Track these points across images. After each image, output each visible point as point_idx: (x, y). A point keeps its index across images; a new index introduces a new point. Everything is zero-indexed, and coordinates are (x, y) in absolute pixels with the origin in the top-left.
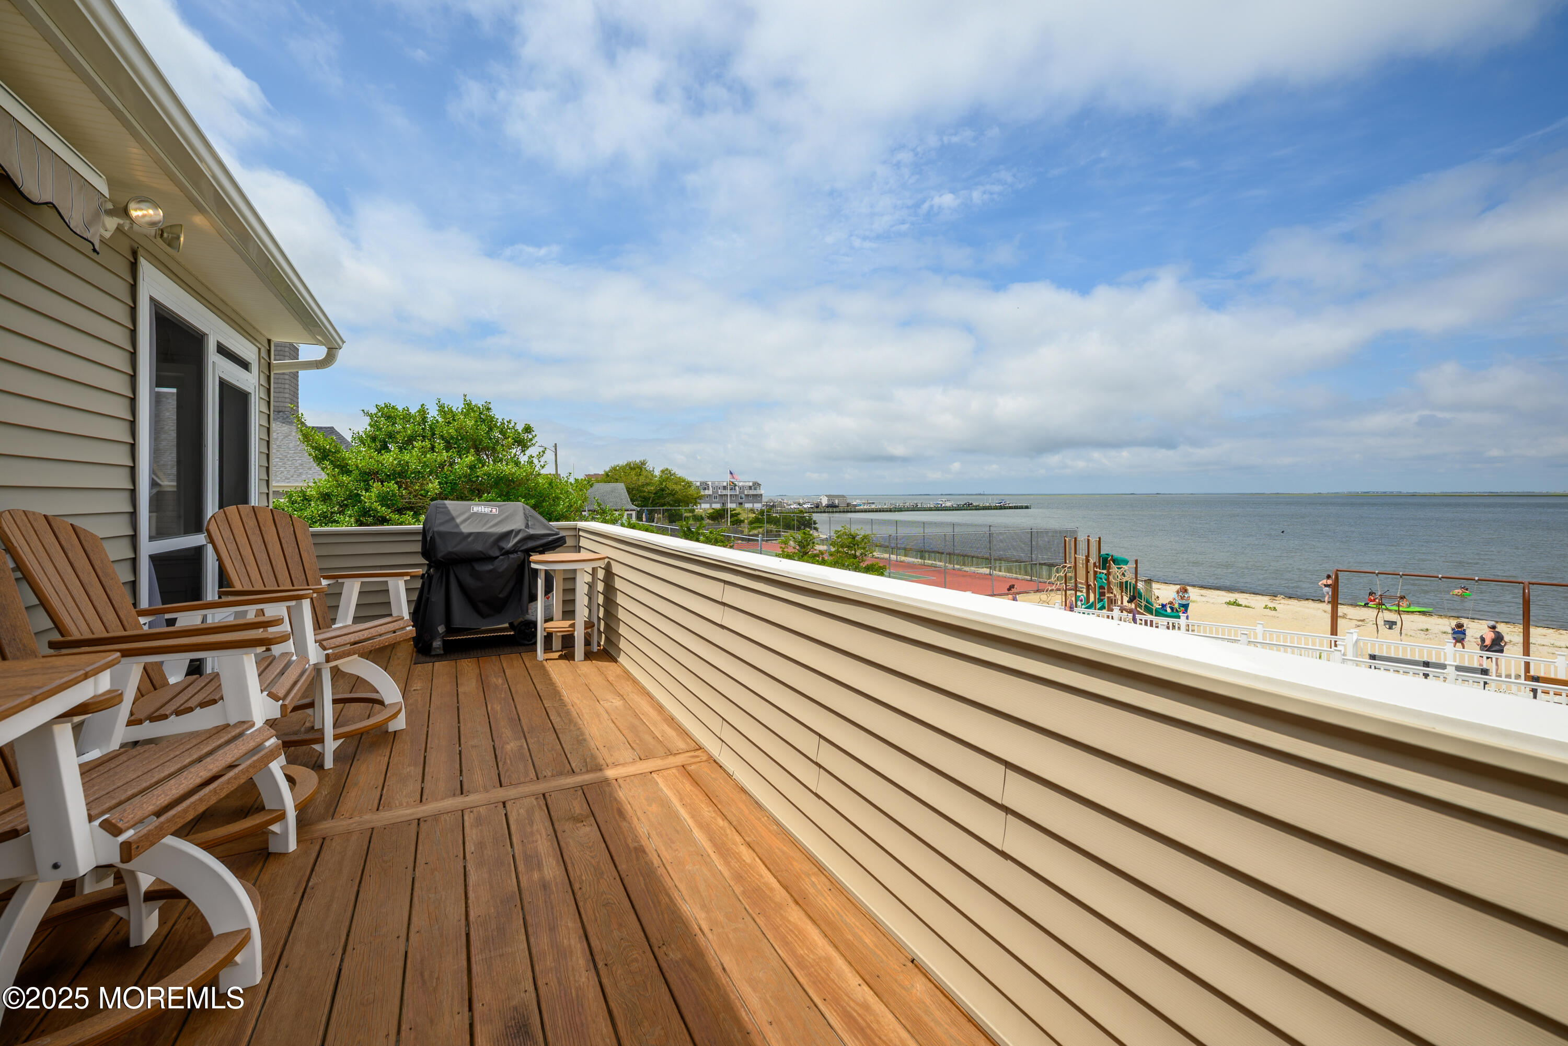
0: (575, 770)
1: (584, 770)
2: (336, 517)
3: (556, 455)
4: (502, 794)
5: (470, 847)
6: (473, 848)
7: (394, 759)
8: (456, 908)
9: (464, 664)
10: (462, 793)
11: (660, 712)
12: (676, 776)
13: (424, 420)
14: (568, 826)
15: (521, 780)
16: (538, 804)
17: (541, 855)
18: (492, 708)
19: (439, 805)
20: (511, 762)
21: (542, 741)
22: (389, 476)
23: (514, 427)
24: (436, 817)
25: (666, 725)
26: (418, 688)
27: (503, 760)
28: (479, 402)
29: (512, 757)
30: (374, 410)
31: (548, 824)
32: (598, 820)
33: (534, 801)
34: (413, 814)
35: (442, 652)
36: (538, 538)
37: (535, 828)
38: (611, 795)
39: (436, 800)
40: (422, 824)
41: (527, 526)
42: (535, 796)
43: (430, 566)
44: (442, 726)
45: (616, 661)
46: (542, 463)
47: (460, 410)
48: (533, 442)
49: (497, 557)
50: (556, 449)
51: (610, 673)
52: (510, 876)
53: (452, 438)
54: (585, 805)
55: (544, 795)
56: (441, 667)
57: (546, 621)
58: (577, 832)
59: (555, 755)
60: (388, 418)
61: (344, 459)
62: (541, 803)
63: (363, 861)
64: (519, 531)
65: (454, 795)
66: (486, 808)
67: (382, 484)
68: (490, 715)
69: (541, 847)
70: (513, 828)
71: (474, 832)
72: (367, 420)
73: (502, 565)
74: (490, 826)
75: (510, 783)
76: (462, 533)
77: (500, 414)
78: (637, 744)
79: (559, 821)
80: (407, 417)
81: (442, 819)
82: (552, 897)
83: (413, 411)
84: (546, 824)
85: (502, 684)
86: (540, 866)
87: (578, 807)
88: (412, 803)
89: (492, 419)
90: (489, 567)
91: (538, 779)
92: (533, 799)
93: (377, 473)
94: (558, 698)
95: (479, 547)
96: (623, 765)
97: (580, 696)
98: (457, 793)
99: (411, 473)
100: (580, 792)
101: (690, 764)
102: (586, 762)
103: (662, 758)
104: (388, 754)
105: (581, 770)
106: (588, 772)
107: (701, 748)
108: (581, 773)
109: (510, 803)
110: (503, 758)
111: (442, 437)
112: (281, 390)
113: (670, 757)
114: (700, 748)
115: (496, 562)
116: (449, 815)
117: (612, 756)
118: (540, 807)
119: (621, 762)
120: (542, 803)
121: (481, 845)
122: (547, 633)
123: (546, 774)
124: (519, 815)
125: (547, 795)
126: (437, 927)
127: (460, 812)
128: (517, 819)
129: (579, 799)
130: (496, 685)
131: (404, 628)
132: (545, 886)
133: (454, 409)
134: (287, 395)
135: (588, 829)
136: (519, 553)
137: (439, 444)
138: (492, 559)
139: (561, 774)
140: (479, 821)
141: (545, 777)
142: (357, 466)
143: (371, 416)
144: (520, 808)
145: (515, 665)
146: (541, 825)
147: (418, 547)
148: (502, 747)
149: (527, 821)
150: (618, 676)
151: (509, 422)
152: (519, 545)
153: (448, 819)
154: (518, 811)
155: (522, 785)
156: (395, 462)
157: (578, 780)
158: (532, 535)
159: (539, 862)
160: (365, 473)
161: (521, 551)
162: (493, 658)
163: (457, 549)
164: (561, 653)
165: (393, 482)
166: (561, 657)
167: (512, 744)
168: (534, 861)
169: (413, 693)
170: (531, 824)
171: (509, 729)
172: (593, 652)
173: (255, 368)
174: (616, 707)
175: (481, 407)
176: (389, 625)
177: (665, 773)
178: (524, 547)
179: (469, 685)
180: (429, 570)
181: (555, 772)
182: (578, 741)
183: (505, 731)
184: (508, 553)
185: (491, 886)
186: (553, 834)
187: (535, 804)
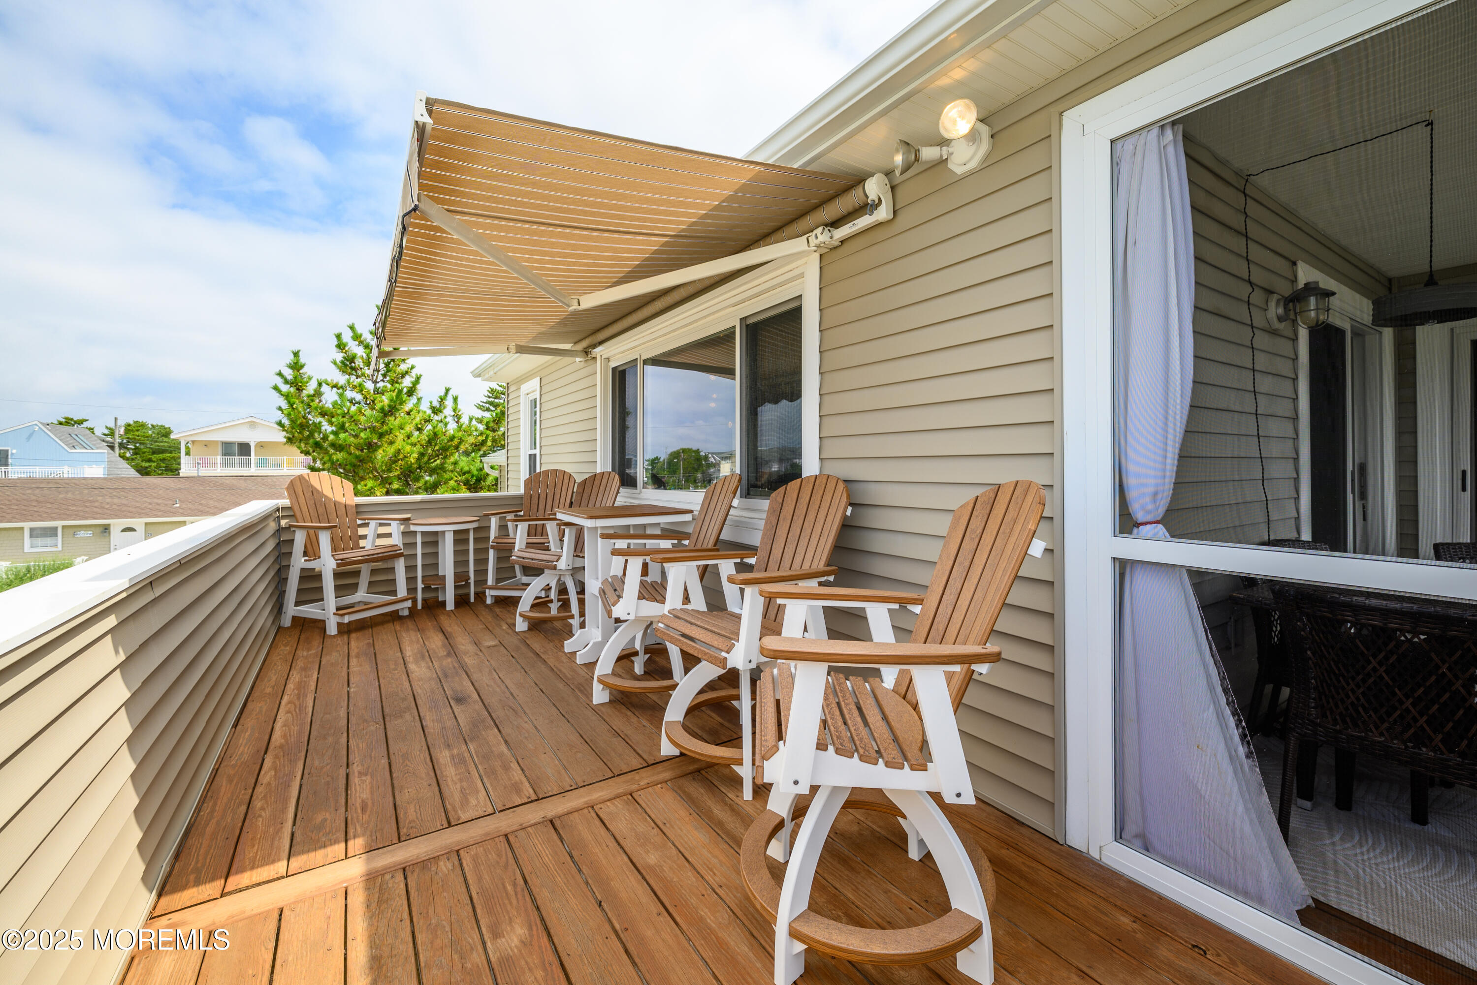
0: (402, 873)
4: (501, 823)
16: (455, 811)
31: (447, 792)
33: (461, 815)
37: (458, 786)
39: (577, 807)
42: (459, 821)
54: (400, 815)
55: (450, 824)
65: (556, 817)
70: (482, 785)
74: (503, 786)
79: (436, 798)
82: (443, 741)
86: (453, 757)
87: (409, 813)
91: (457, 851)
92: (461, 817)
98: (555, 820)
100: (404, 832)
109: (488, 810)
116: (549, 794)
120: (452, 815)
124: (477, 798)
125: (445, 822)
127: (540, 797)
128: (478, 793)
129: (407, 821)
132: (448, 746)
140: (518, 790)
141: (447, 855)
144: (476, 805)
146: (454, 790)
149: (467, 791)
153: (550, 790)
154: (478, 801)
157: (402, 852)
159: (454, 761)
168: (458, 760)
170: (463, 790)
181: (434, 867)
185: (488, 743)
186: (440, 781)
187: (459, 812)
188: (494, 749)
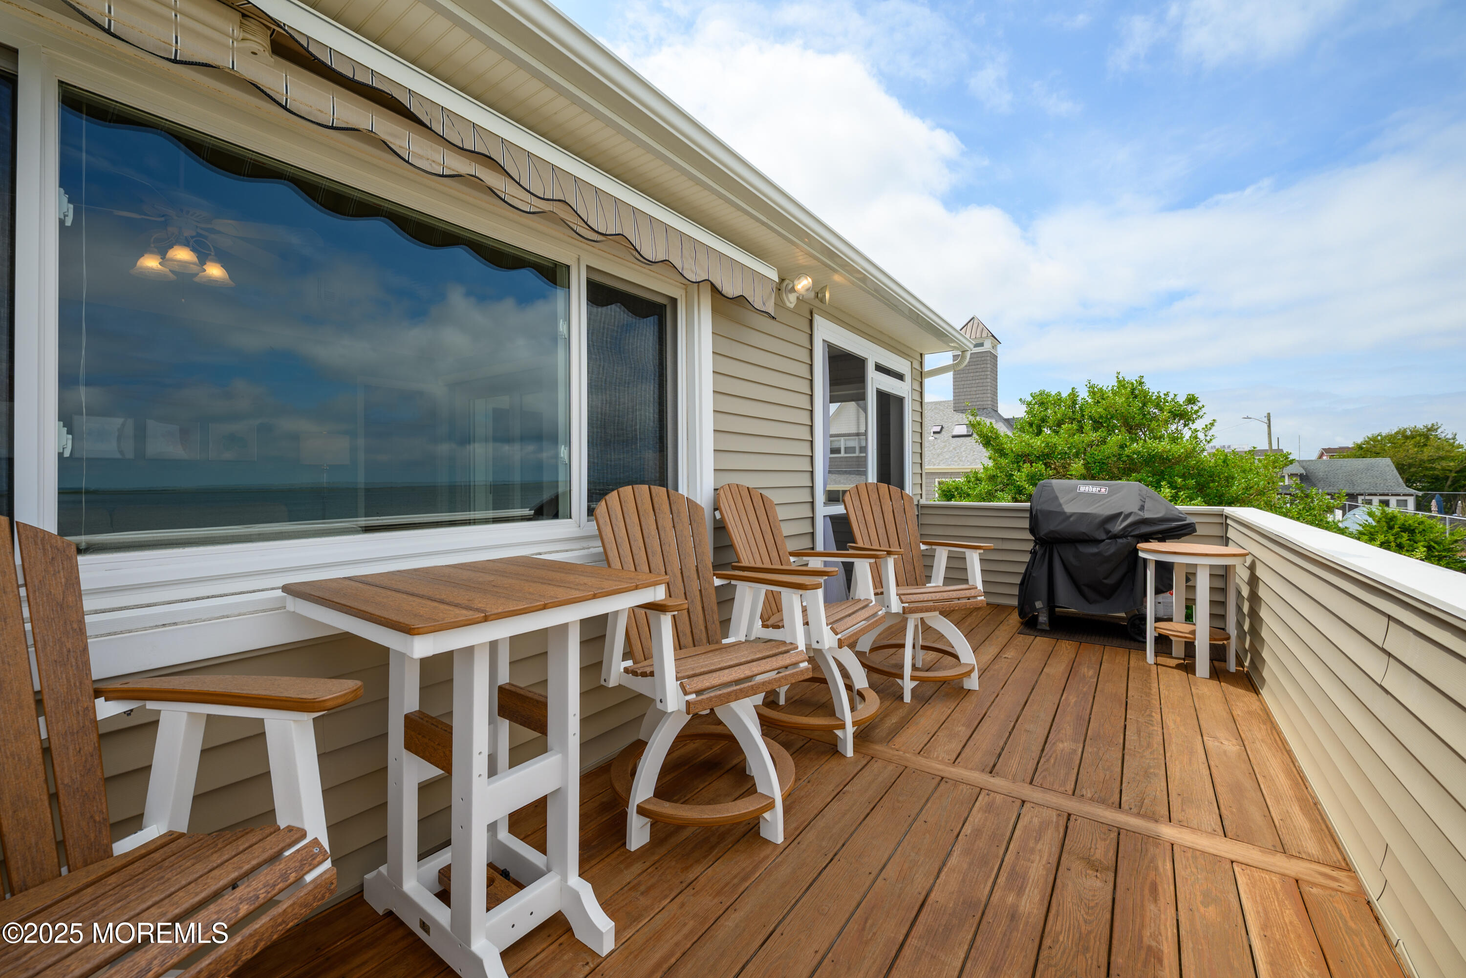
0: (1122, 805)
1: (1135, 810)
2: (999, 494)
3: (1269, 426)
4: (1027, 792)
5: (968, 829)
6: (969, 831)
7: (955, 715)
8: (923, 880)
9: (1063, 645)
10: (991, 772)
11: (1297, 784)
12: (1274, 888)
13: (1074, 402)
14: (1077, 866)
15: (1055, 787)
16: (1057, 822)
17: (1028, 880)
18: (1066, 699)
19: (966, 773)
20: (1055, 763)
21: (1101, 755)
22: (1038, 457)
23: (1173, 400)
24: (957, 782)
25: (1298, 808)
26: (1009, 657)
27: (1047, 757)
28: (1131, 377)
29: (1059, 757)
30: (1029, 399)
31: (1055, 850)
32: (1119, 880)
33: (1055, 816)
34: (941, 770)
35: (1048, 628)
36: (1155, 523)
37: (1039, 846)
38: (1153, 860)
39: (966, 768)
40: (943, 783)
41: (1142, 508)
42: (1058, 812)
43: (1036, 544)
44: (1010, 699)
45: (1257, 692)
46: (1208, 438)
47: (1110, 388)
48: (1200, 413)
49: (1103, 540)
50: (1269, 420)
51: (1241, 704)
52: (986, 881)
53: (1101, 417)
54: (1112, 854)
55: (1069, 815)
56: (1041, 643)
57: (1158, 620)
58: (1084, 879)
59: (1108, 777)
60: (1042, 404)
61: (1002, 444)
62: (1061, 822)
63: (885, 791)
64: (1130, 514)
65: (983, 771)
66: (1003, 798)
67: (1031, 465)
68: (1061, 705)
69: (1034, 871)
70: (1017, 833)
71: (979, 815)
72: (1024, 408)
73: (1109, 548)
74: (996, 818)
75: (1041, 785)
76: (1064, 513)
77: (1154, 387)
78: (1232, 813)
79: (1069, 853)
80: (1058, 401)
81: (961, 788)
82: (1015, 934)
83: (1064, 395)
84: (1053, 849)
85: (1091, 678)
86: (1020, 891)
87: (1102, 851)
88: (947, 761)
89: (1145, 394)
90: (1093, 550)
91: (1073, 794)
92: (1054, 814)
93: (1028, 455)
94: (1148, 712)
95: (1083, 528)
96: (1194, 829)
97: (1178, 719)
98: (986, 770)
99: (1059, 454)
100: (1114, 835)
101: (1314, 884)
102: (1143, 803)
103: (1264, 849)
104: (953, 707)
105: (1131, 809)
106: (1138, 815)
107: (1350, 870)
108: (1129, 812)
109: (1028, 805)
110: (1049, 755)
111: (1091, 418)
112: (985, 391)
113: (1279, 854)
114: (1348, 868)
115: (1102, 546)
116: (968, 787)
117: (1183, 810)
118: (1057, 826)
119: (1192, 825)
120: (1063, 823)
121: (977, 833)
122: (1159, 634)
123: (1085, 793)
124: (1030, 822)
125: (1072, 818)
126: (900, 885)
127: (979, 789)
128: (1026, 826)
129: (1107, 842)
130: (1084, 676)
131: (975, 597)
132: (1014, 916)
133: (1104, 388)
134: (989, 395)
135: (1098, 884)
136: (1129, 538)
137: (1088, 424)
138: (1097, 542)
139: (1102, 801)
140: (989, 808)
141: (1083, 796)
142: (1012, 450)
143: (1029, 404)
144: (1037, 817)
145: (1117, 661)
146: (1047, 847)
147: (1026, 524)
148: (1054, 743)
149: (1035, 835)
150: (1250, 713)
151: (1167, 395)
152: (1130, 529)
153: (965, 790)
154: (1032, 818)
155: (1052, 793)
156: (1043, 445)
157: (1119, 819)
158: (1146, 519)
159: (1022, 886)
160: (1018, 455)
161: (1132, 536)
162: (1097, 647)
163: (1059, 528)
164: (1183, 661)
165: (1041, 463)
166: (1178, 667)
167: (1065, 744)
168: (1018, 882)
169: (1003, 660)
170: (1038, 840)
171: (1072, 727)
172: (1228, 672)
173: (908, 378)
174: (1225, 752)
175: (1135, 382)
176: (961, 592)
177: (1257, 874)
178: (1136, 532)
179: (1057, 668)
180: (1035, 546)
181: (1096, 796)
182: (1146, 772)
183: (1067, 726)
184: (1115, 537)
185: (964, 881)
186: (1055, 865)
187: (1055, 820)
188: (965, 866)
